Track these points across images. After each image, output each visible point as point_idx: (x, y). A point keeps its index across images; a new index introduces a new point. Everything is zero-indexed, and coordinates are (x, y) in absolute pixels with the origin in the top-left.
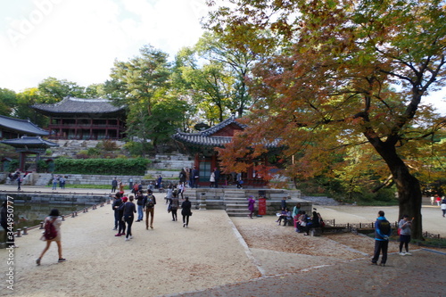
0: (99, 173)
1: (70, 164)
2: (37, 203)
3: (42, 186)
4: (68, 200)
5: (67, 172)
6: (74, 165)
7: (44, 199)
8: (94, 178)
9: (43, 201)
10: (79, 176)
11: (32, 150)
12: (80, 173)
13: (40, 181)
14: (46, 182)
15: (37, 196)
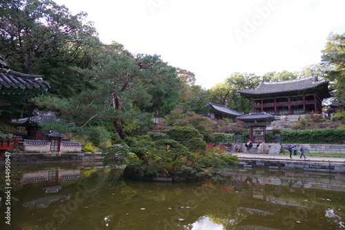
0: (327, 142)
1: (296, 134)
2: (291, 170)
3: (275, 154)
4: (325, 168)
5: (294, 142)
6: (300, 136)
7: (298, 166)
8: (323, 147)
9: (296, 168)
10: (307, 146)
11: (260, 124)
12: (308, 142)
13: (272, 150)
14: (278, 151)
15: (290, 163)
